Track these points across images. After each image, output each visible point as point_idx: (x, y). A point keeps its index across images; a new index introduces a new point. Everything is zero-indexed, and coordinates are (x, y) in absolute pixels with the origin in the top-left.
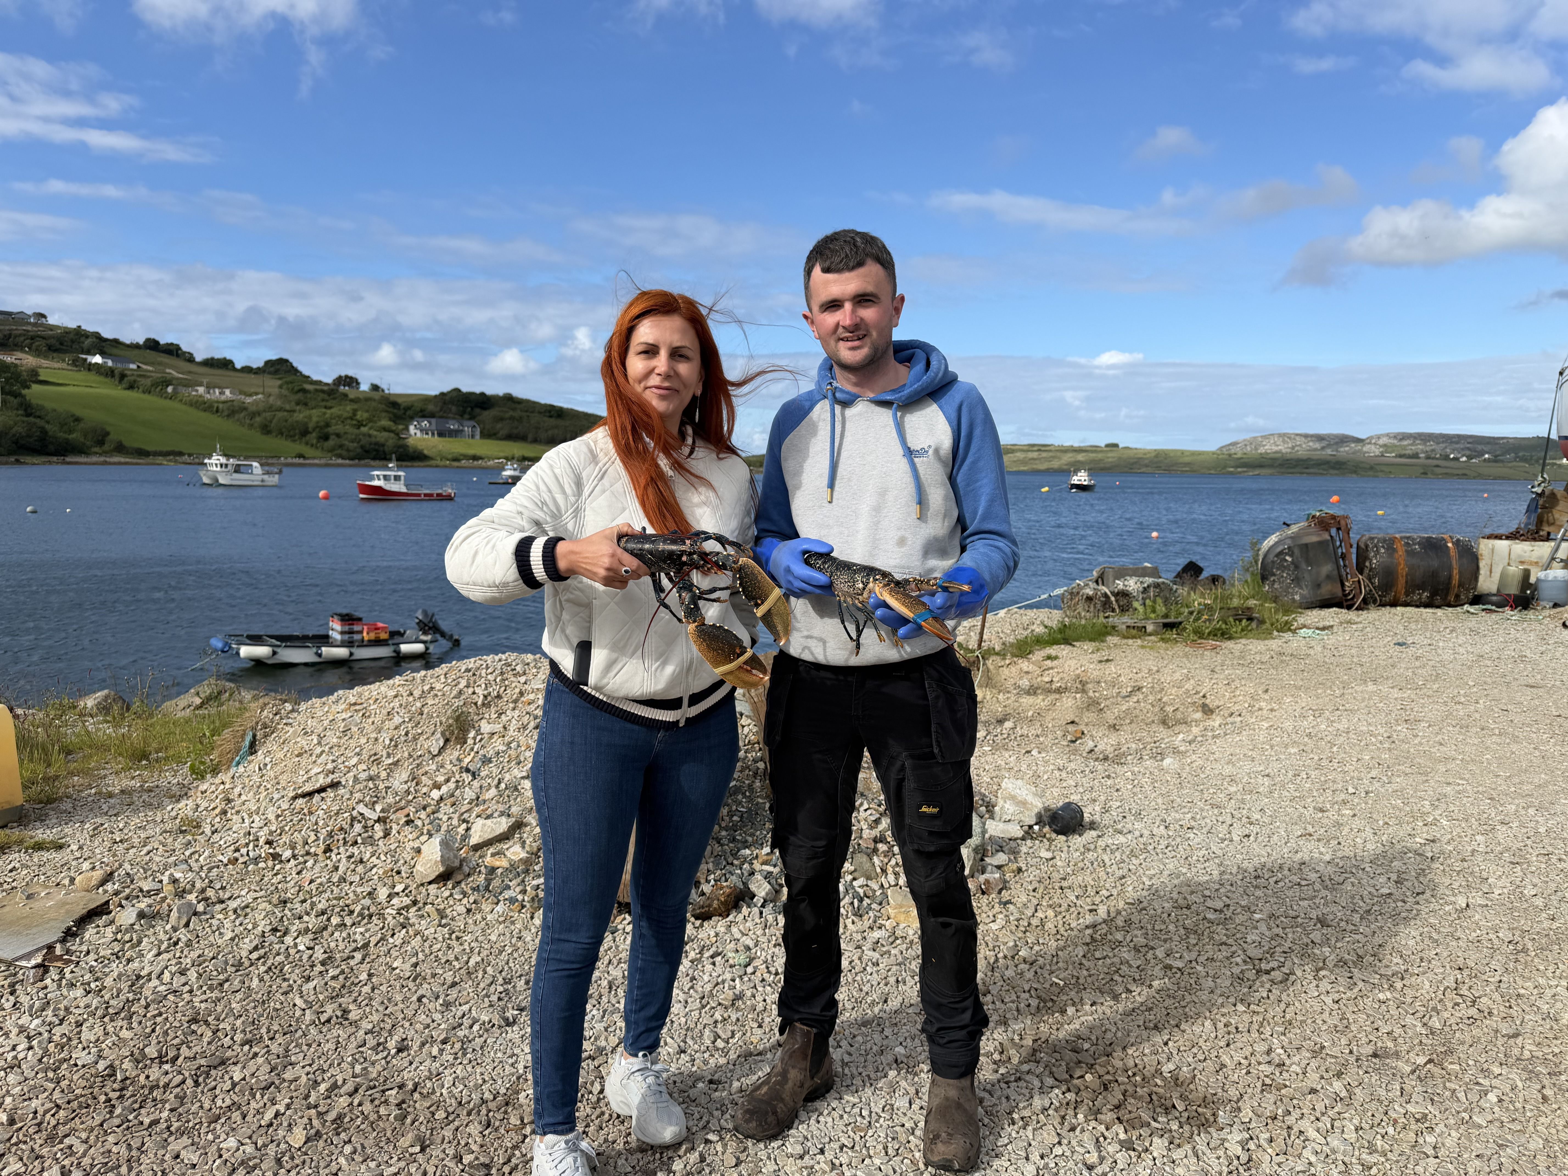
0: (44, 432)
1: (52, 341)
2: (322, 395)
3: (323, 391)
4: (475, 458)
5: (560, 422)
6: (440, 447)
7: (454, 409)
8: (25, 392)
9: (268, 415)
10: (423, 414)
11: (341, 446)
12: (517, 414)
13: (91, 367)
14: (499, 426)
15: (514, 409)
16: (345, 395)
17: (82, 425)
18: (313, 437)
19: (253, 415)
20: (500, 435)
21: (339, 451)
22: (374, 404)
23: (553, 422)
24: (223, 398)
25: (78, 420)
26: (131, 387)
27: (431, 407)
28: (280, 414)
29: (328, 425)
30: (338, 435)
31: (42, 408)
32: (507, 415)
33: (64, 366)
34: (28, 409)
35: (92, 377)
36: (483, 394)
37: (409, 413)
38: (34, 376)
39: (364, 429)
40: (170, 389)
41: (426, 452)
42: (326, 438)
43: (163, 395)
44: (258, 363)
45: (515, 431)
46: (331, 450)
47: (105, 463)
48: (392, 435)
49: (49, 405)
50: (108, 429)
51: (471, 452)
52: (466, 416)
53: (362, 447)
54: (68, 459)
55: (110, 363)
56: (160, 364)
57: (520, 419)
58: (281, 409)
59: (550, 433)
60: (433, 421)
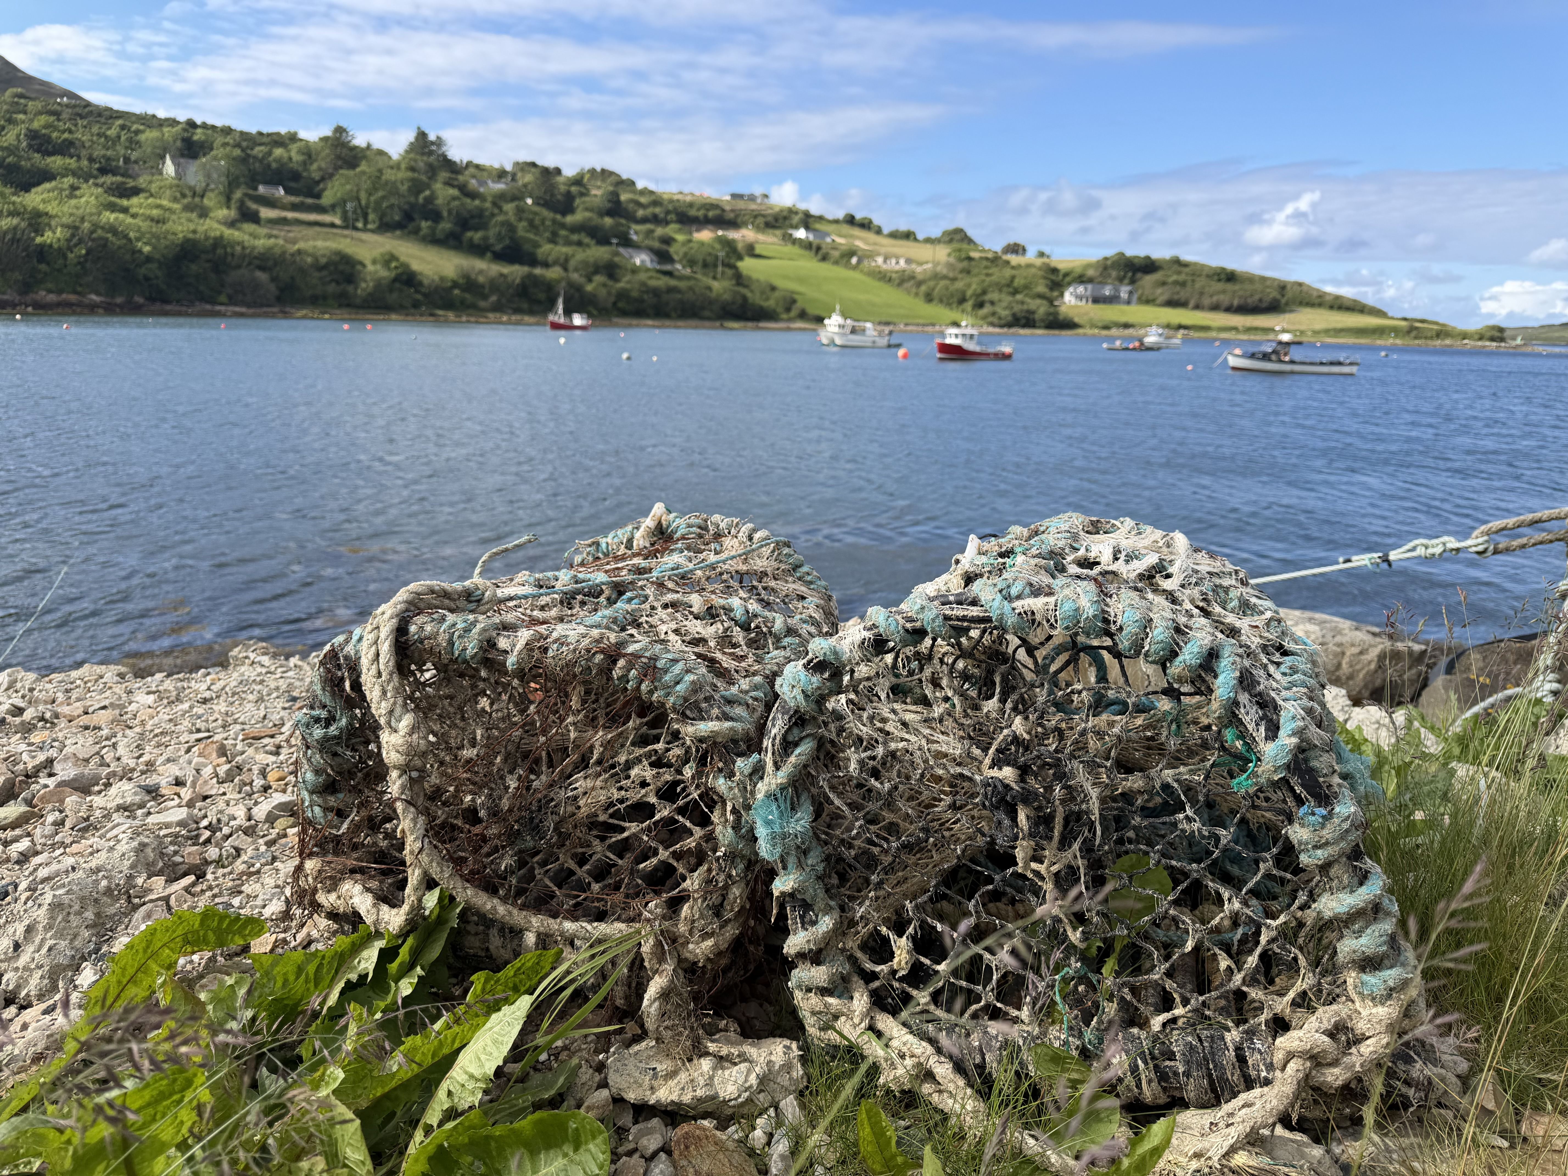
0: (745, 298)
1: (770, 219)
2: (985, 263)
3: (987, 259)
4: (1126, 326)
5: (1229, 287)
6: (1092, 315)
7: (1114, 274)
8: (740, 264)
9: (932, 283)
10: (1081, 279)
11: (994, 314)
12: (1182, 278)
13: (795, 241)
14: (1159, 291)
15: (1179, 273)
16: (1008, 262)
17: (777, 294)
18: (968, 305)
19: (919, 284)
20: (1158, 301)
21: (991, 319)
22: (1033, 270)
23: (1220, 286)
24: (897, 268)
25: (773, 288)
26: (824, 258)
27: (1091, 273)
28: (943, 283)
29: (984, 292)
30: (992, 303)
31: (749, 278)
32: (1171, 279)
33: (775, 240)
34: (739, 279)
35: (796, 250)
36: (1148, 258)
37: (1068, 279)
38: (751, 251)
39: (1019, 297)
40: (854, 260)
41: (1076, 320)
42: (980, 305)
43: (848, 266)
44: (936, 233)
45: (1176, 297)
46: (984, 318)
47: (789, 329)
48: (1045, 302)
49: (755, 276)
50: (796, 297)
51: (1123, 319)
52: (1126, 281)
53: (1014, 315)
54: (762, 324)
55: (811, 237)
56: (852, 236)
57: (1183, 284)
58: (945, 277)
59: (1215, 299)
60: (1090, 287)
